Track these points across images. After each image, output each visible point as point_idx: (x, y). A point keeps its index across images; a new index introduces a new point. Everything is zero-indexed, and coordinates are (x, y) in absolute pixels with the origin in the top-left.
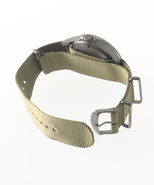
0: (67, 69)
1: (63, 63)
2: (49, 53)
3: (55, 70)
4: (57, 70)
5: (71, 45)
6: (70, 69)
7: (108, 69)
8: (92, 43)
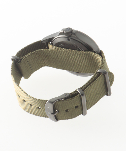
0: (45, 66)
1: (41, 61)
2: (27, 55)
3: (34, 71)
4: (36, 71)
5: (50, 42)
6: (48, 66)
7: (87, 59)
8: (71, 35)
